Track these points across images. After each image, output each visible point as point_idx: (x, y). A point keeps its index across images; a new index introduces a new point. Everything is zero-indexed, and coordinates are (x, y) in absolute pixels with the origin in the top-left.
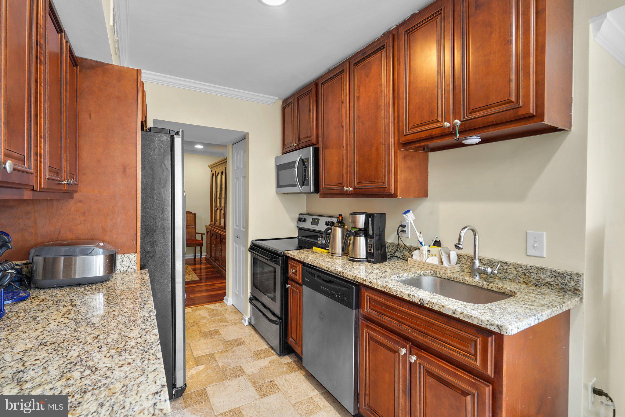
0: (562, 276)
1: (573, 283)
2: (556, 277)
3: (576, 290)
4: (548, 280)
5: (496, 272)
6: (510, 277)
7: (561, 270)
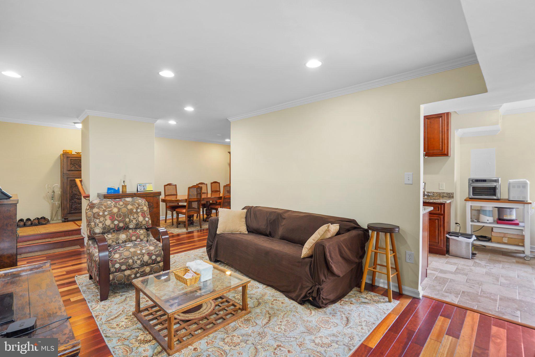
0: (449, 194)
1: (452, 195)
2: (448, 194)
3: (453, 197)
4: (446, 195)
5: (432, 195)
6: (435, 196)
7: (449, 192)
